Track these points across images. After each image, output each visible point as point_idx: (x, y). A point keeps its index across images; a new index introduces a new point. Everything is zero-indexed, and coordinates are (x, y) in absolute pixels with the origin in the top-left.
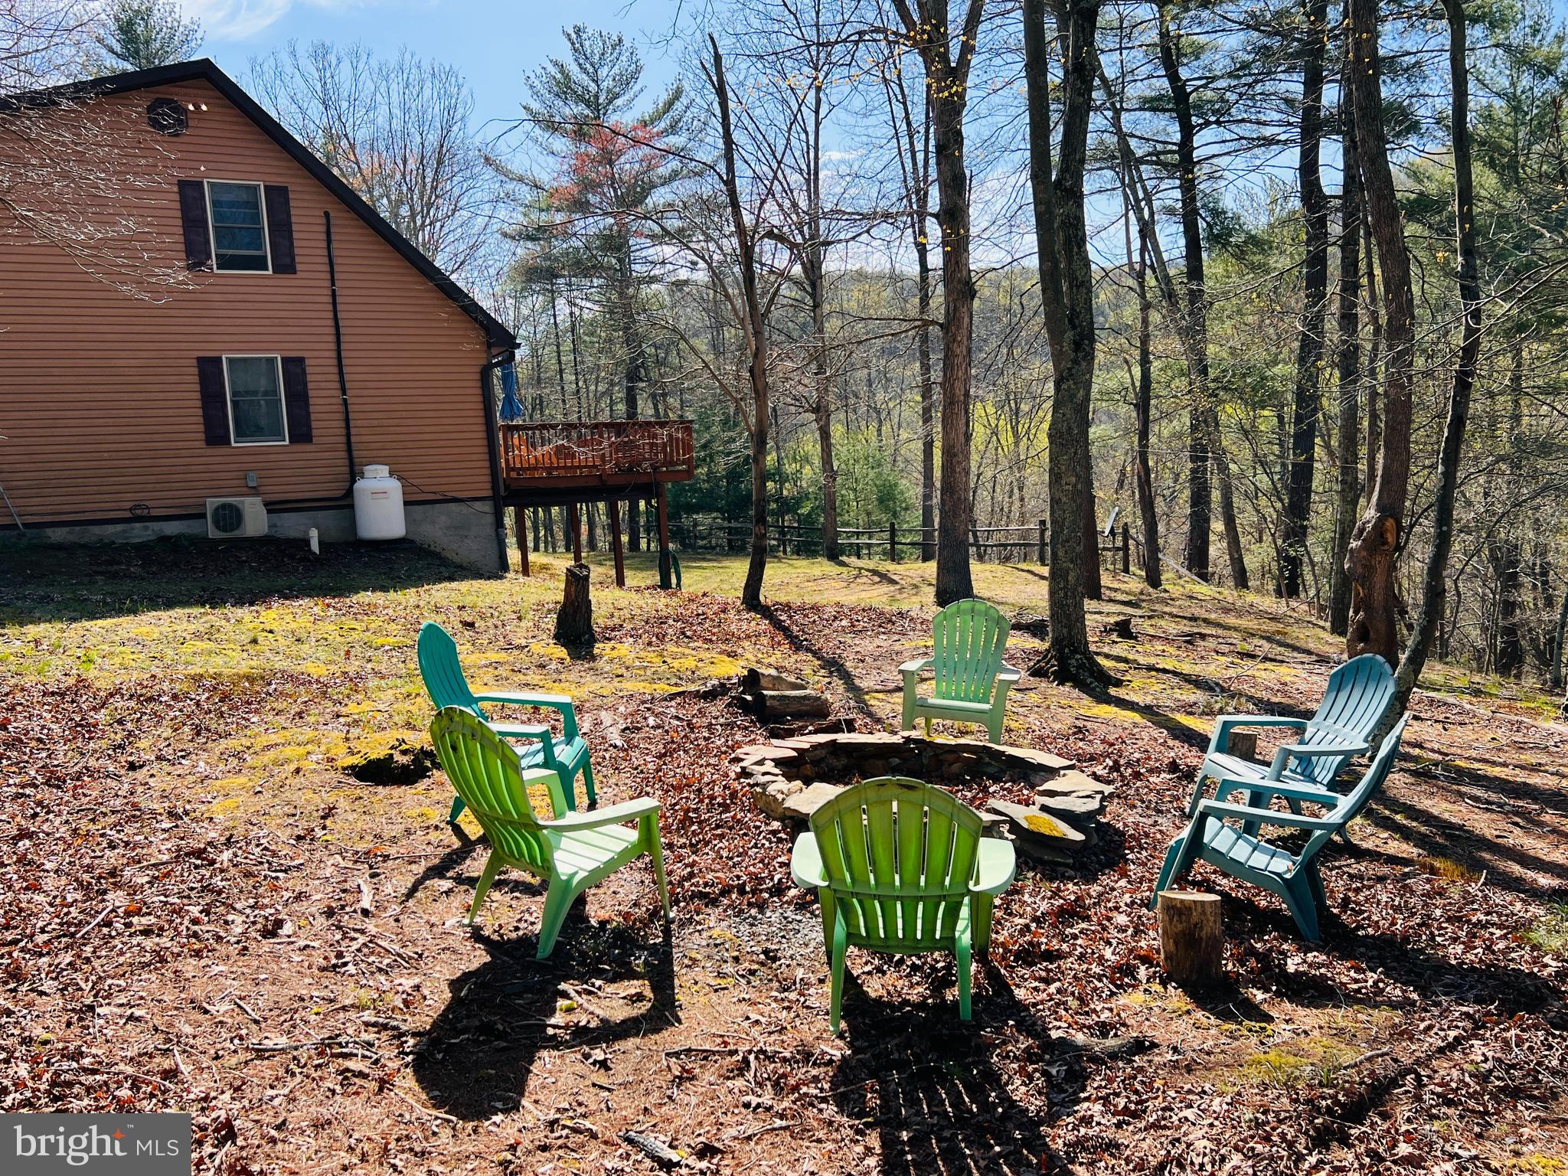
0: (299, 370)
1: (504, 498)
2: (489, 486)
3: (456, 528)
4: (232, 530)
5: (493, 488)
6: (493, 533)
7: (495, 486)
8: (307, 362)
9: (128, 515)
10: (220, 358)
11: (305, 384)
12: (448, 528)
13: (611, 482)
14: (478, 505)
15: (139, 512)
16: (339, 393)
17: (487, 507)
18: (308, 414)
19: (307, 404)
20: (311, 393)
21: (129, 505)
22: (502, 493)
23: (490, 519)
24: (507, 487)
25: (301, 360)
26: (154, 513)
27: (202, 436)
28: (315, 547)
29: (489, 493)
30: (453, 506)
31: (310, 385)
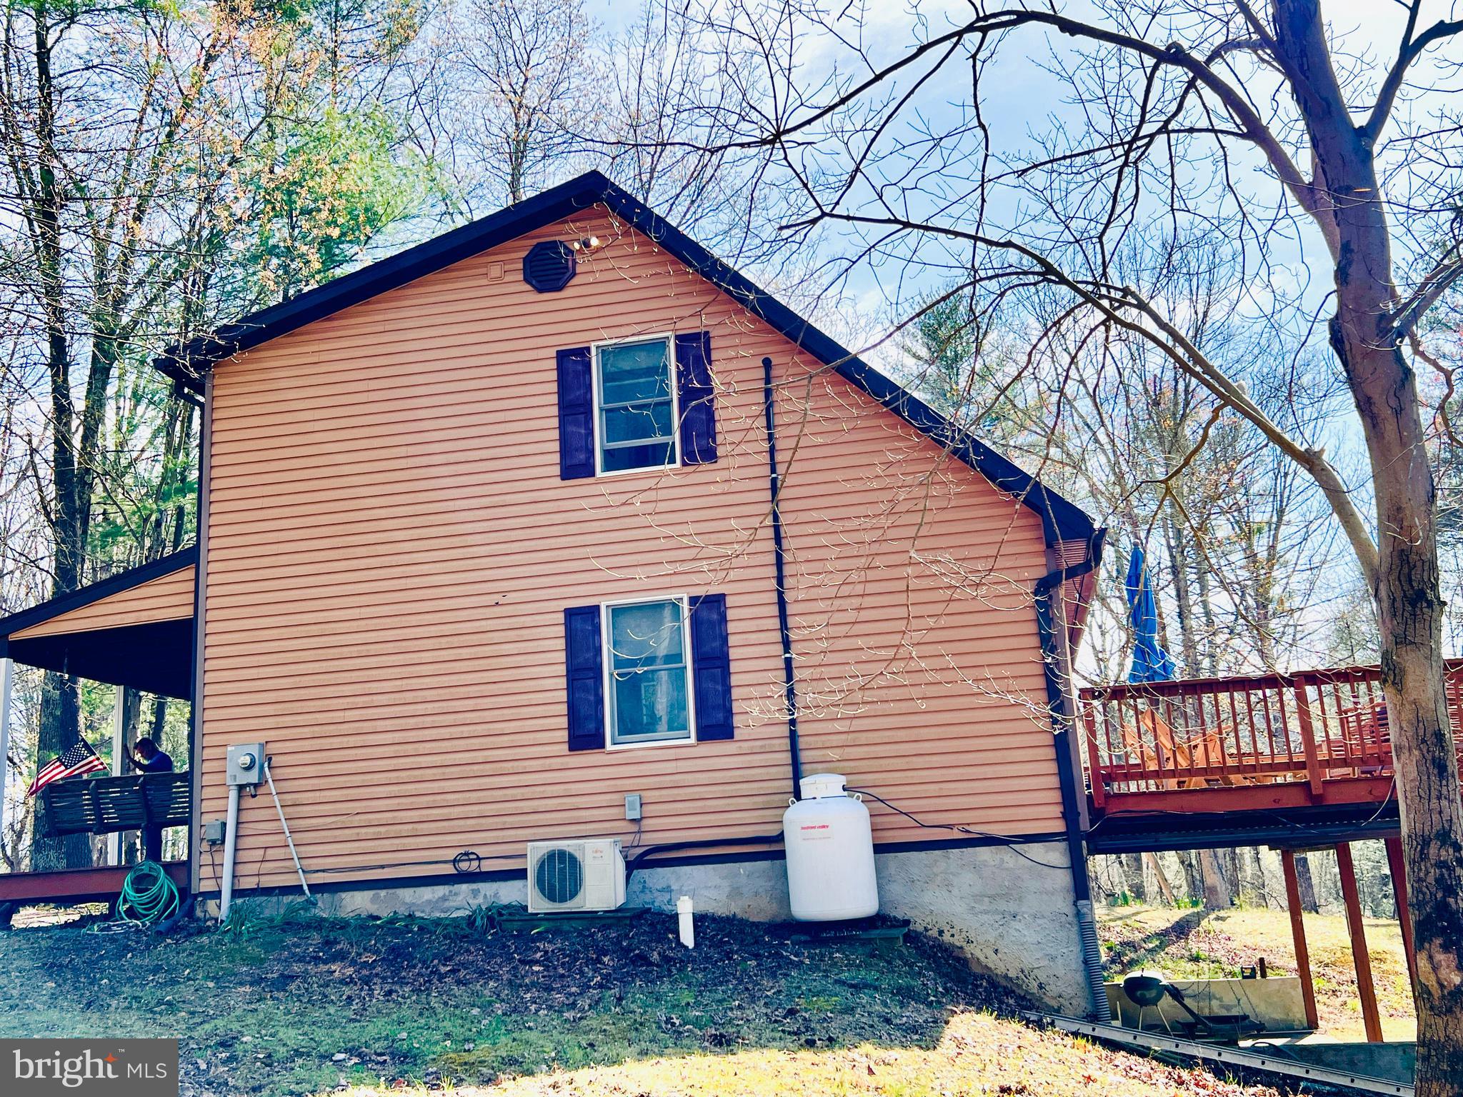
0: (715, 616)
1: (1089, 837)
2: (1057, 810)
3: (993, 898)
4: (563, 900)
5: (1065, 816)
6: (1069, 910)
7: (1069, 813)
8: (730, 601)
9: (449, 869)
10: (597, 608)
11: (725, 639)
12: (978, 897)
13: (1336, 797)
14: (1035, 850)
15: (464, 866)
16: (780, 648)
17: (1056, 854)
18: (728, 689)
19: (726, 673)
20: (733, 654)
21: (452, 854)
22: (1085, 824)
23: (1063, 879)
24: (1096, 814)
25: (716, 601)
26: (487, 866)
27: (564, 735)
28: (687, 935)
29: (1059, 826)
30: (984, 853)
31: (732, 640)
